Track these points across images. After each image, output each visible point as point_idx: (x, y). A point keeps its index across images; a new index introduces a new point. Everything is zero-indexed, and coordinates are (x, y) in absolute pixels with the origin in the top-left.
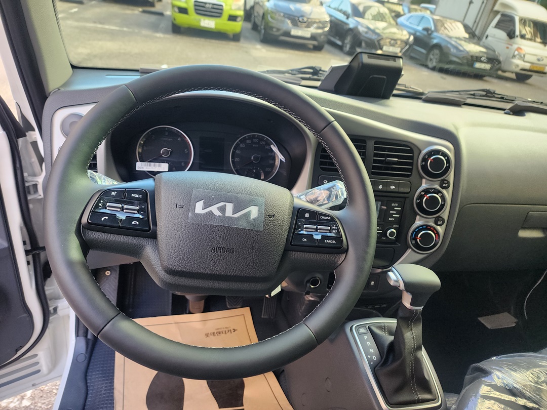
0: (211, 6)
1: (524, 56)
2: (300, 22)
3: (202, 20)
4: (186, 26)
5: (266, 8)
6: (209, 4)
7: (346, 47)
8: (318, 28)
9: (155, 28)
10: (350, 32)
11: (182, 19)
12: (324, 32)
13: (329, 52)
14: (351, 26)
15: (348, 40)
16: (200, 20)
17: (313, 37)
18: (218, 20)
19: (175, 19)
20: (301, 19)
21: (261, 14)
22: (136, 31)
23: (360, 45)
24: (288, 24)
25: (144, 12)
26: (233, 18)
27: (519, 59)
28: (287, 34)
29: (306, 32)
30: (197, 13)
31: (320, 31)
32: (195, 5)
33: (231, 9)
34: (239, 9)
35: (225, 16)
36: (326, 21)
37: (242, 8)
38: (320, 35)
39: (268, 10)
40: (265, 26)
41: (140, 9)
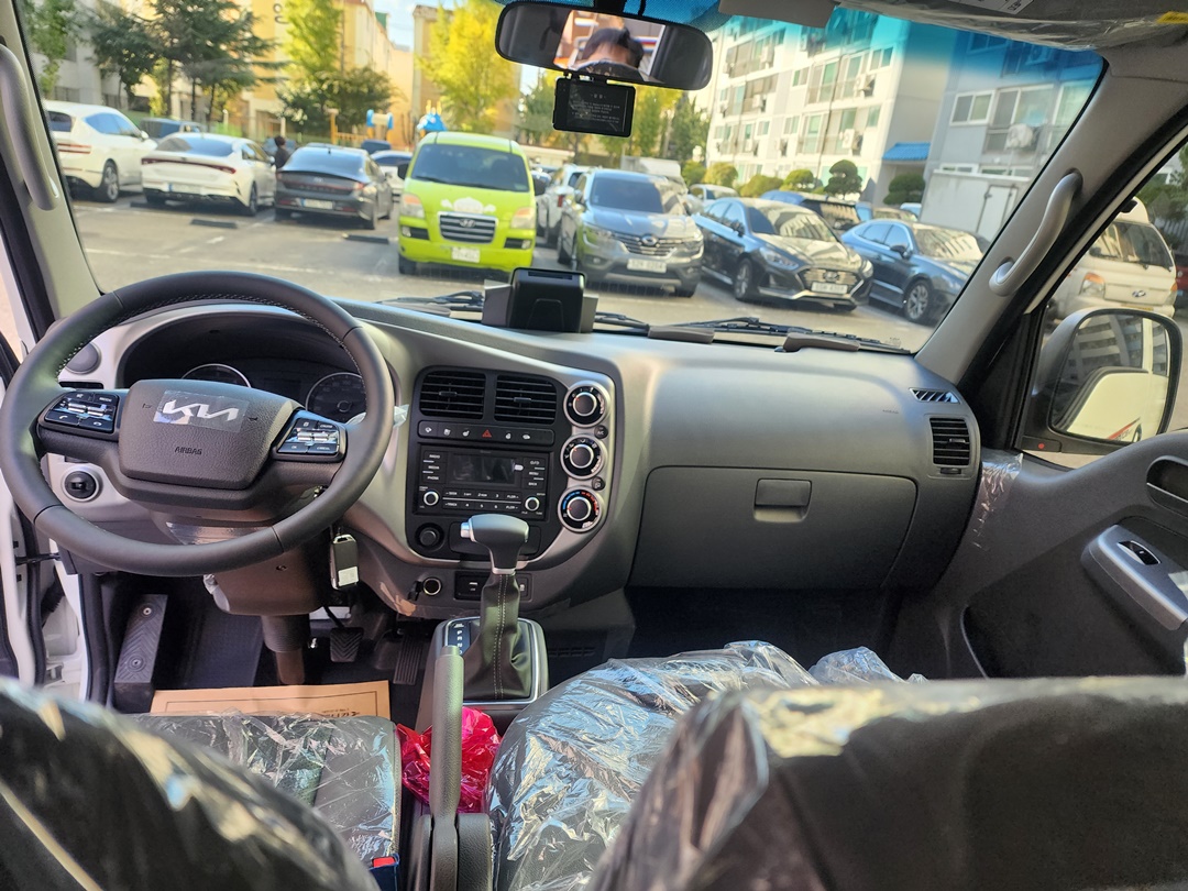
0: (471, 222)
1: (1104, 289)
2: (644, 245)
3: (455, 249)
4: (427, 261)
5: (580, 224)
6: (469, 219)
7: (740, 288)
8: (682, 255)
9: (368, 266)
10: (746, 260)
11: (418, 249)
12: (693, 261)
13: (708, 297)
14: (748, 249)
15: (743, 274)
16: (451, 249)
17: (672, 272)
18: (485, 247)
19: (403, 249)
20: (645, 240)
21: (572, 235)
22: (331, 273)
23: (766, 284)
24: (621, 249)
25: (351, 238)
26: (514, 243)
27: (1093, 295)
28: (621, 267)
29: (658, 264)
30: (446, 237)
31: (685, 260)
32: (442, 223)
33: (510, 228)
34: (526, 227)
35: (499, 239)
36: (697, 242)
37: (533, 225)
38: (686, 267)
39: (582, 227)
40: (577, 255)
41: (345, 235)
